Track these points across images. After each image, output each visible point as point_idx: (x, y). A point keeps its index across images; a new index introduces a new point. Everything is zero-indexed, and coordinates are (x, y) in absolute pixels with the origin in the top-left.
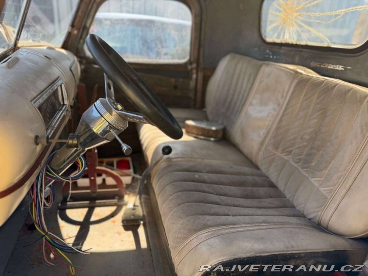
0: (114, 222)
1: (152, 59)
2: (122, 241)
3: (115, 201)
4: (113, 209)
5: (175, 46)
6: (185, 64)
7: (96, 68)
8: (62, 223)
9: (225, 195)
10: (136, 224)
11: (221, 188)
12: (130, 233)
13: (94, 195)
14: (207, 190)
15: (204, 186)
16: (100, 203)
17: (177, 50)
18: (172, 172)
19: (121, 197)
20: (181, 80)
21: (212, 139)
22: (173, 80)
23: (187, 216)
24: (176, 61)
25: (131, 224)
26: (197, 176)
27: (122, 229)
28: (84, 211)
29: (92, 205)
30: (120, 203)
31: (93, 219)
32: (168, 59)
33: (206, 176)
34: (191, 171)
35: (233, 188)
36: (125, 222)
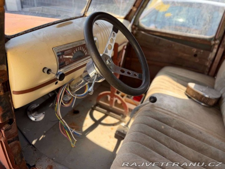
0: (112, 129)
1: (183, 32)
2: (109, 142)
3: (120, 117)
4: (117, 121)
5: (205, 25)
6: (210, 40)
7: (142, 34)
8: (88, 116)
9: (177, 152)
10: (123, 137)
11: (177, 145)
12: (116, 140)
13: (111, 109)
14: (163, 140)
15: (163, 137)
16: (112, 114)
17: (205, 29)
18: (147, 116)
19: (124, 117)
20: (202, 51)
21: (203, 104)
22: (195, 50)
23: (131, 152)
24: (202, 36)
25: (120, 135)
26: (163, 127)
27: (113, 135)
28: (102, 115)
29: (107, 114)
30: (122, 120)
31: (103, 121)
32: (196, 34)
33: (172, 130)
34: (162, 122)
35: (189, 149)
36: (117, 132)
